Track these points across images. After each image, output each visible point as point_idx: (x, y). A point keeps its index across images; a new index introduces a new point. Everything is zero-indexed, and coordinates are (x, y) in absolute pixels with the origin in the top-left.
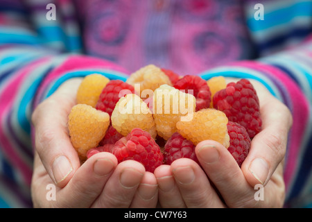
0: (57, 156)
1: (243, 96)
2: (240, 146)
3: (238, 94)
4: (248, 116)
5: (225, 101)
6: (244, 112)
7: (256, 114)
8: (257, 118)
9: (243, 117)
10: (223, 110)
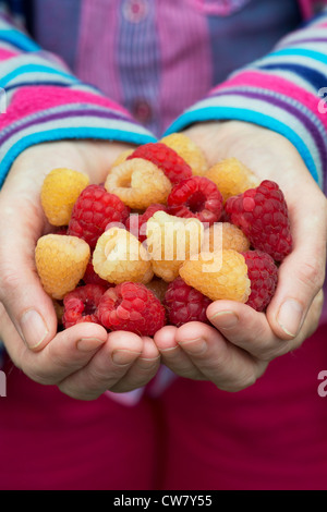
0: (26, 310)
1: (265, 212)
2: (265, 287)
3: (259, 209)
4: (273, 236)
5: (243, 218)
6: (268, 233)
7: (284, 232)
8: (284, 237)
9: (268, 239)
10: (240, 227)
